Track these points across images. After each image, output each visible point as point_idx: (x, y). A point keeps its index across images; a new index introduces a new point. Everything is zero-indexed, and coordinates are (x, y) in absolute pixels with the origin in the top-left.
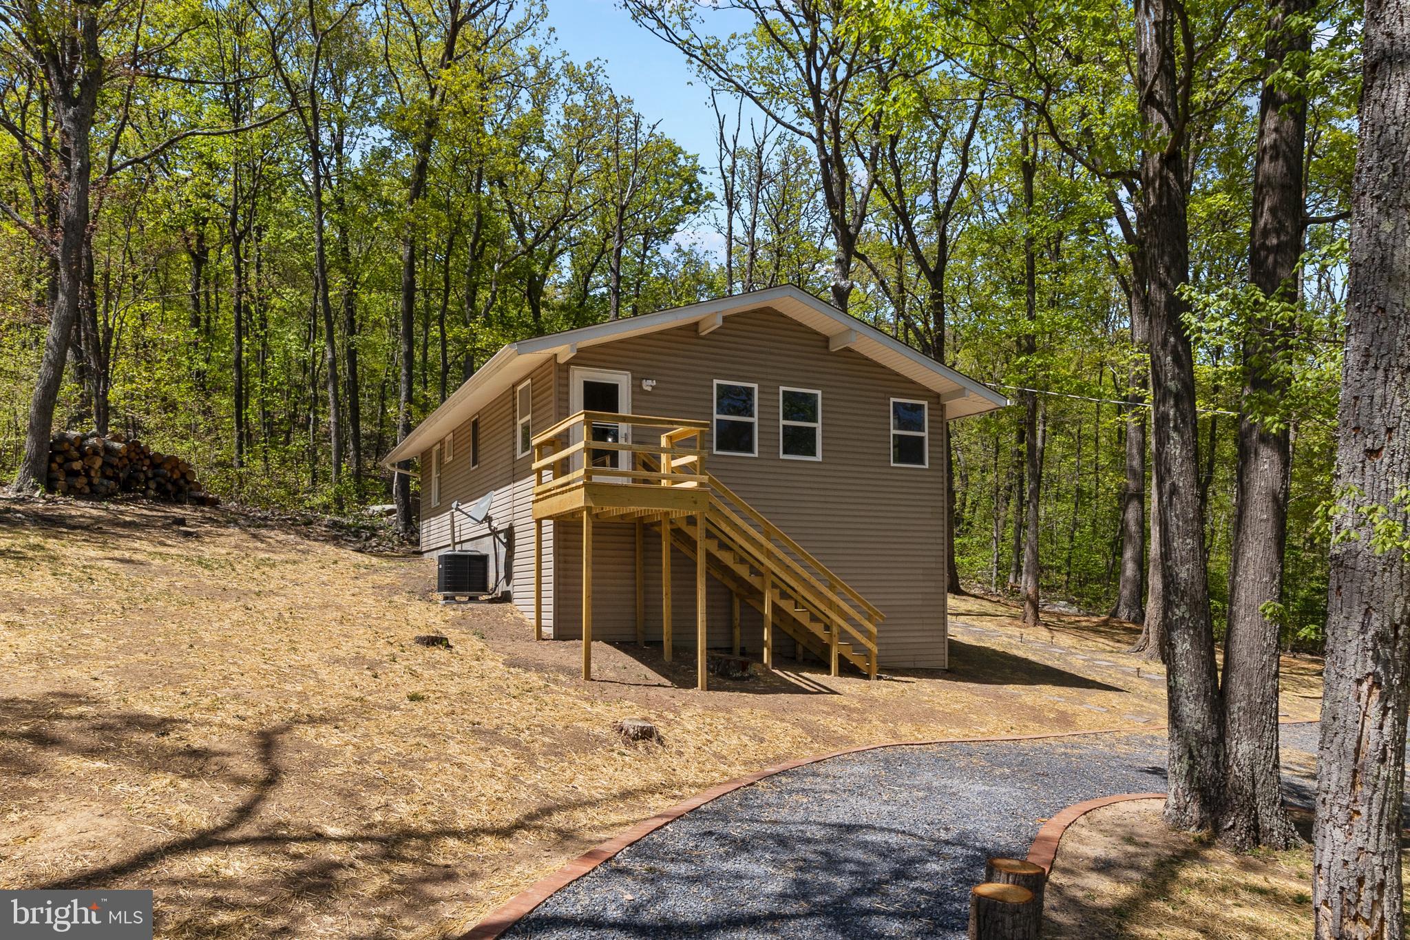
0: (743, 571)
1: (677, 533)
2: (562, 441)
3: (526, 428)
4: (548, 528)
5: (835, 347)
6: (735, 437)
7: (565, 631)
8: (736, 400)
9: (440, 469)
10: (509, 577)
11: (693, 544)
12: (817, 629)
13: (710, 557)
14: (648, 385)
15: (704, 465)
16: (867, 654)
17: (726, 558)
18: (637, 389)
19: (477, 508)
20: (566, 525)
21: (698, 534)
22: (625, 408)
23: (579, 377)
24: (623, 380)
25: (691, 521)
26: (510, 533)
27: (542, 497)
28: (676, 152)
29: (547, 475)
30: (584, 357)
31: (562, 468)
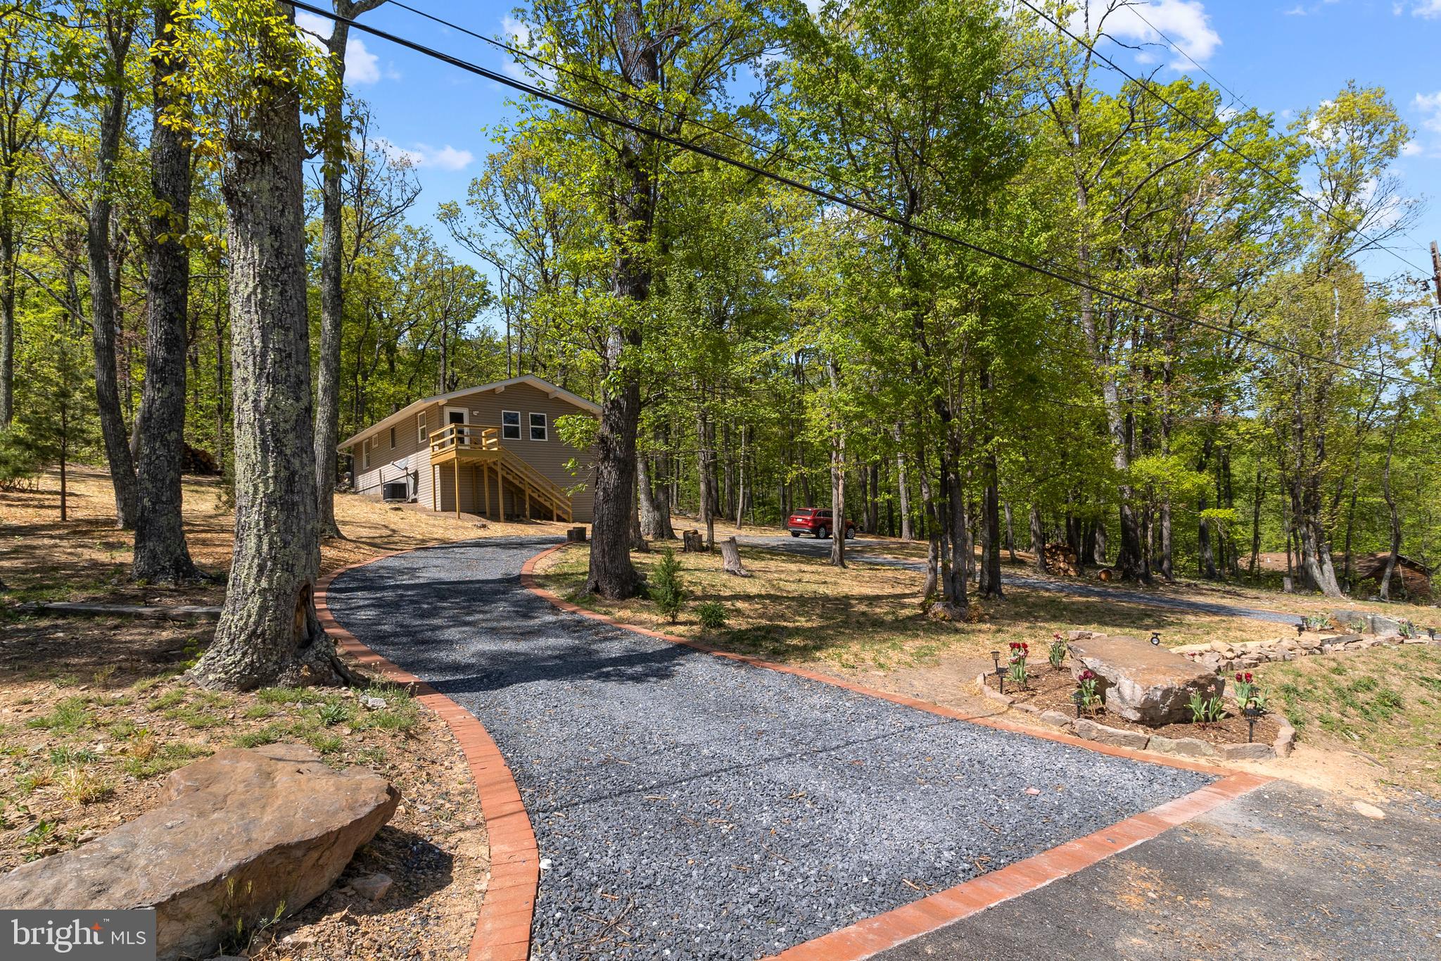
0: (516, 482)
1: (491, 469)
2: (442, 436)
3: (423, 431)
4: (437, 468)
5: (551, 397)
6: (512, 433)
7: (447, 506)
8: (511, 419)
9: (368, 451)
10: (415, 492)
11: (496, 473)
12: (547, 504)
13: (504, 478)
14: (475, 413)
15: (499, 443)
16: (567, 513)
17: (510, 478)
18: (471, 415)
19: (401, 463)
20: (446, 468)
21: (498, 469)
22: (466, 422)
23: (447, 411)
24: (465, 411)
25: (495, 463)
26: (416, 475)
27: (434, 456)
28: (473, 274)
29: (436, 448)
30: (451, 403)
31: (442, 445)
